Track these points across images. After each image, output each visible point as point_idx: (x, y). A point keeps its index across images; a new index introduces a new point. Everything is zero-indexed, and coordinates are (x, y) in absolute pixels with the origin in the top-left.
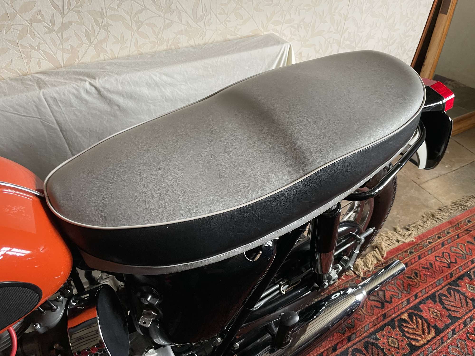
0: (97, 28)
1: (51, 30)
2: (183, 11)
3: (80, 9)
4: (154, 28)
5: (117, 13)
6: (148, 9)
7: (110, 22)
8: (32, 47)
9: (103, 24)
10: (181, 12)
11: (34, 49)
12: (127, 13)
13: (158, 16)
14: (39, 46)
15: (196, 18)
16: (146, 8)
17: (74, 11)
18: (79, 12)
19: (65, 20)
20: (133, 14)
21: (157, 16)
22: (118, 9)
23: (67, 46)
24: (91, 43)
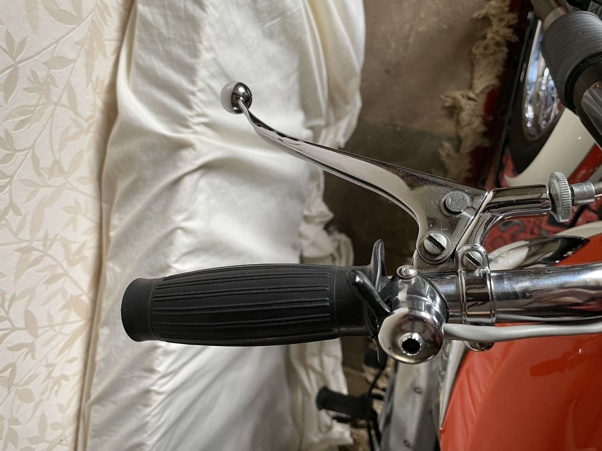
0: (47, 261)
1: (31, 348)
2: (55, 47)
3: (8, 297)
4: (70, 134)
5: (29, 217)
6: (36, 141)
7: (40, 234)
8: (49, 376)
9: (41, 248)
10: (54, 56)
11: (51, 372)
12: (34, 193)
13: (50, 120)
14: (48, 366)
15: (73, 15)
16: (32, 147)
17: (9, 307)
18: (13, 299)
19: (21, 323)
20: (37, 180)
21: (52, 123)
22: (23, 214)
23: (58, 318)
24: (66, 274)
